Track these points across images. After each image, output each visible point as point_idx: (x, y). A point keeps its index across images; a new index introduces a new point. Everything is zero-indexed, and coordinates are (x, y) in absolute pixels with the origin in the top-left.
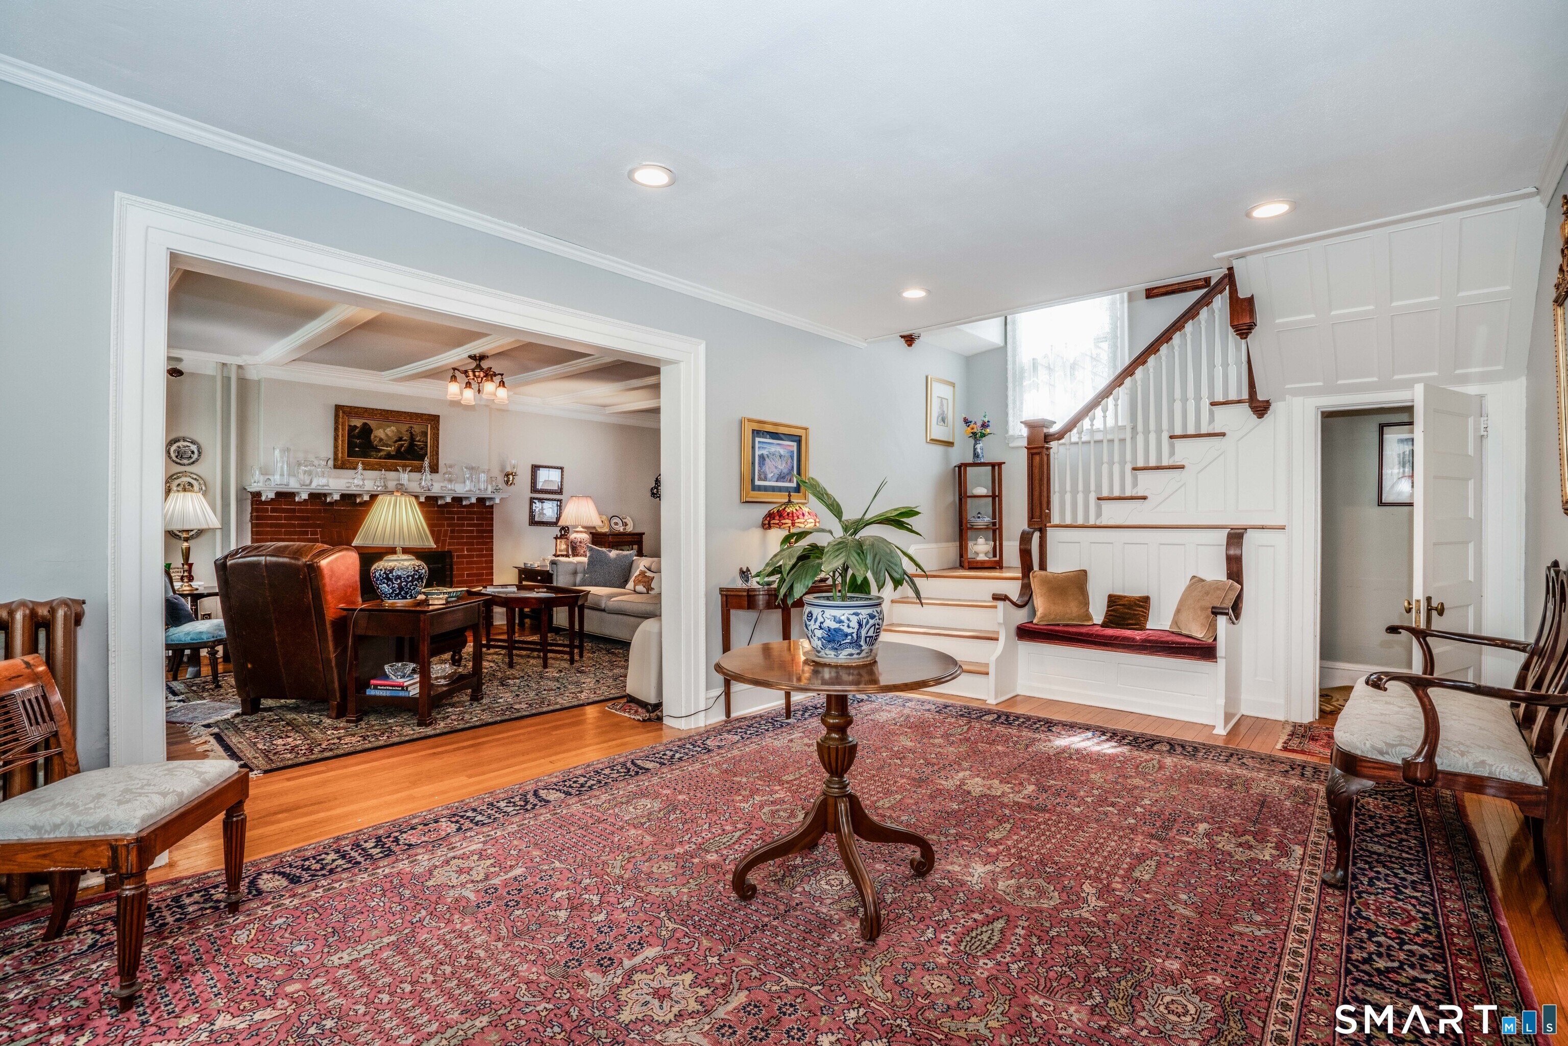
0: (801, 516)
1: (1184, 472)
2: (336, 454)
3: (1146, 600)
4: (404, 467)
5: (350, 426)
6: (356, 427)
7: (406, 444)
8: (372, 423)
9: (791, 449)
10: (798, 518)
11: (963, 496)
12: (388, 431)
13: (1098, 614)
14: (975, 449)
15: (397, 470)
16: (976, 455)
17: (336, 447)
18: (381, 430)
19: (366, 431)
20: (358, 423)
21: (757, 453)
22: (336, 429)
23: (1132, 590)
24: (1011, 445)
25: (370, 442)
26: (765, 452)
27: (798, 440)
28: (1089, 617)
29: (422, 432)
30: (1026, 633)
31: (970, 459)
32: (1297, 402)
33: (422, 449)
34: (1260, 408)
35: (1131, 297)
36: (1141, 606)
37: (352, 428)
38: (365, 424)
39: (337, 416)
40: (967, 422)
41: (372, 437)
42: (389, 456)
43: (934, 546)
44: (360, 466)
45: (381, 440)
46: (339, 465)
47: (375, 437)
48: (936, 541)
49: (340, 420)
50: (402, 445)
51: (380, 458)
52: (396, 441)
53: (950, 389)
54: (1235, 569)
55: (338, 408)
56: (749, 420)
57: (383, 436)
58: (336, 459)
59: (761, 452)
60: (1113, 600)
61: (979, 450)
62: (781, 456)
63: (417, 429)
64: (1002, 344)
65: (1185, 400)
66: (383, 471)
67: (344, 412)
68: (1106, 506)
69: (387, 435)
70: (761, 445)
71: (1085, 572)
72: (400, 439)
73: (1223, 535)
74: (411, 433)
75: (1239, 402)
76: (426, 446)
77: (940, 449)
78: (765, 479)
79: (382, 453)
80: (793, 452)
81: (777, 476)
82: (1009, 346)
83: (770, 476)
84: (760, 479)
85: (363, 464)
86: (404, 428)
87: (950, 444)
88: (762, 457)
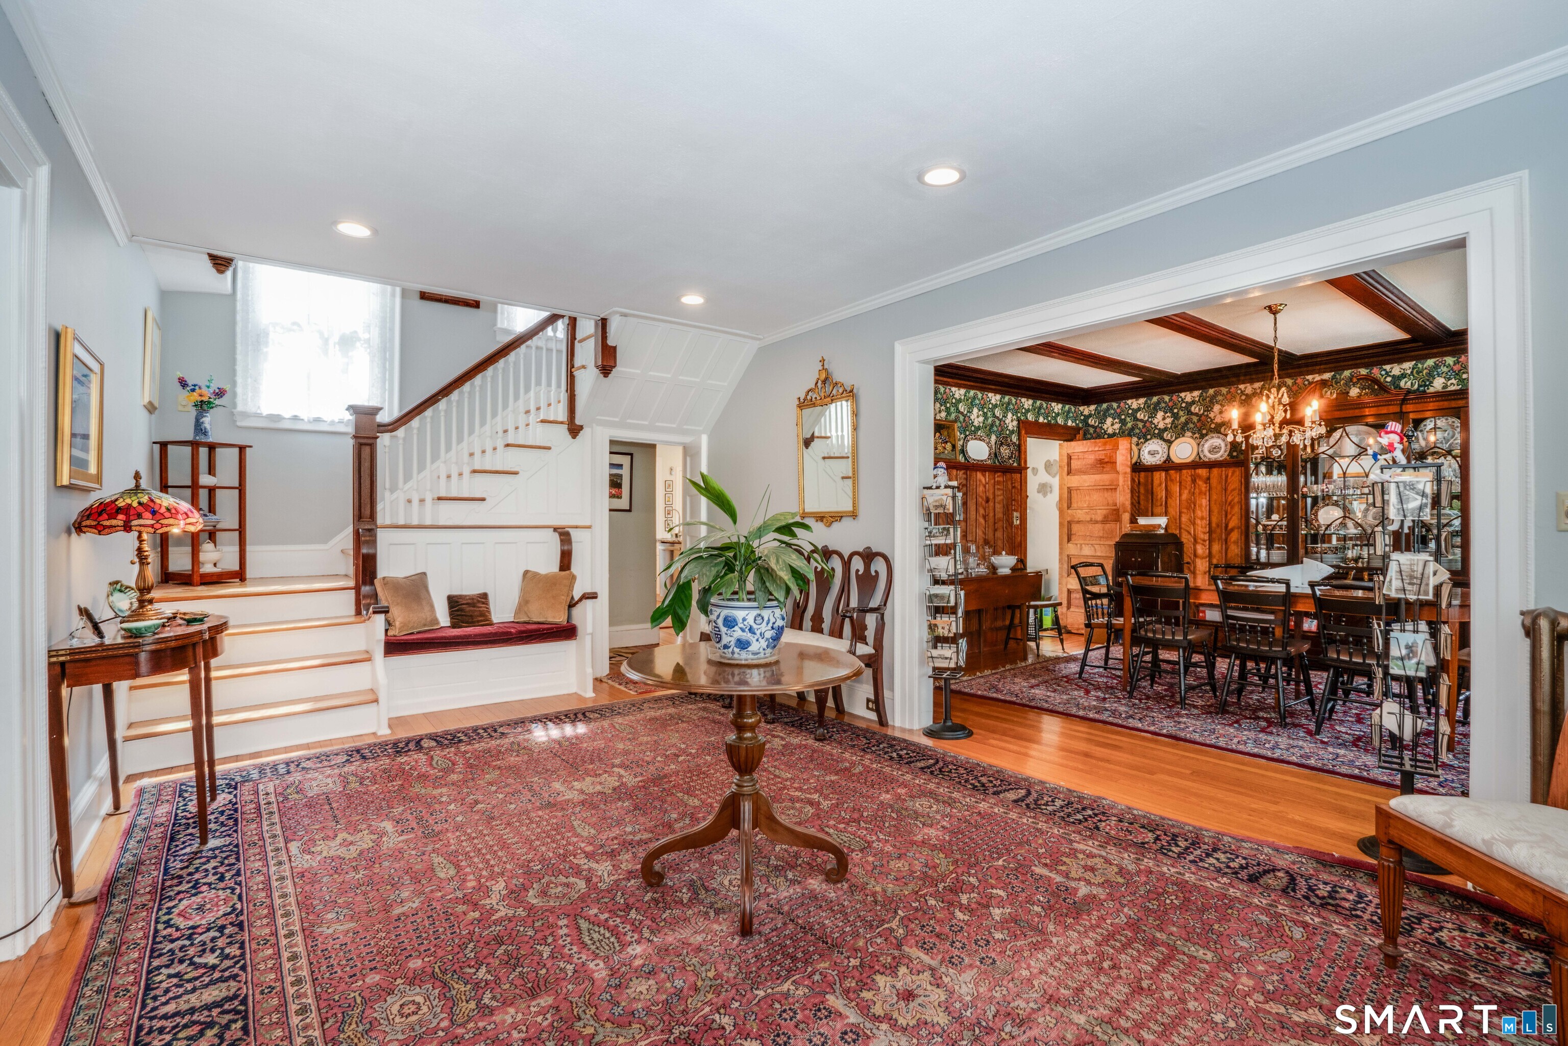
3: (485, 596)
13: (443, 618)
23: (468, 588)
24: (239, 424)
28: (435, 621)
30: (394, 647)
32: (599, 430)
34: (575, 430)
35: (405, 293)
75: (562, 423)
82: (239, 295)
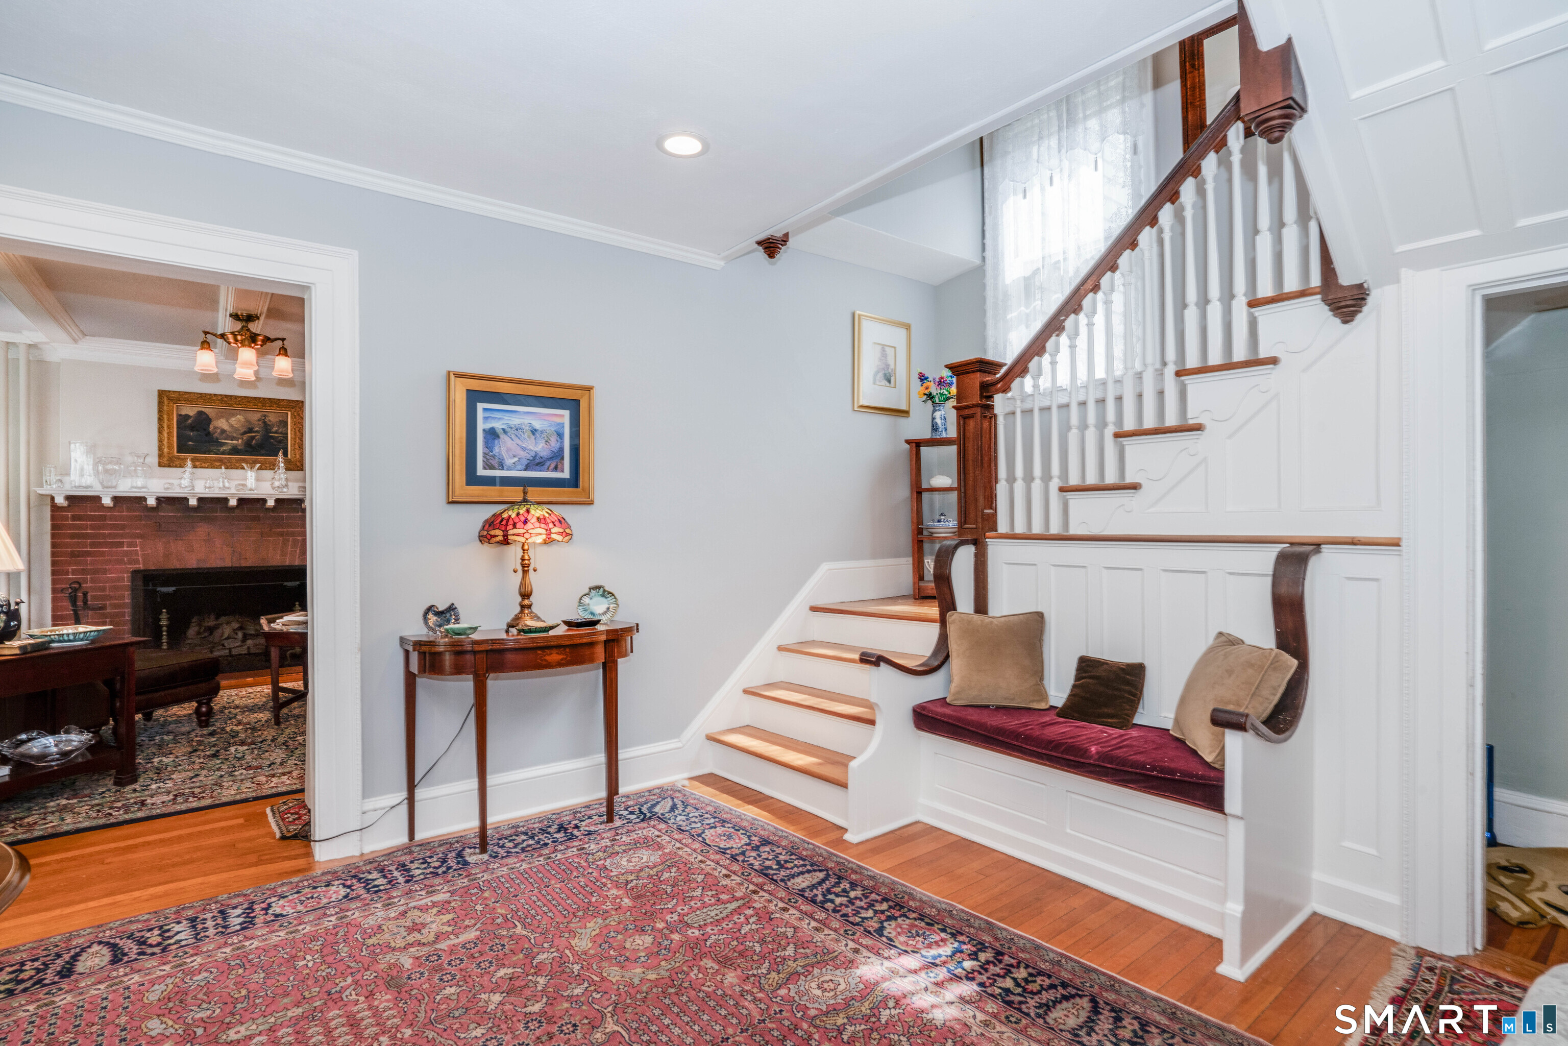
0: (519, 525)
1: (1203, 436)
2: (160, 449)
4: (252, 464)
5: (179, 416)
6: (187, 417)
7: (258, 437)
8: (209, 410)
9: (558, 420)
10: (515, 526)
11: (918, 491)
12: (233, 420)
14: (933, 419)
15: (243, 468)
16: (935, 428)
17: (160, 441)
18: (223, 420)
19: (202, 421)
20: (190, 411)
21: (481, 426)
22: (160, 419)
25: (208, 434)
26: (498, 425)
27: (573, 406)
29: (281, 422)
31: (927, 434)
33: (280, 442)
36: (1128, 683)
37: (182, 419)
38: (200, 413)
39: (160, 403)
40: (923, 378)
41: (211, 428)
42: (235, 451)
43: (870, 563)
44: (189, 463)
45: (223, 431)
46: (167, 461)
47: (216, 428)
48: (875, 556)
49: (165, 408)
50: (253, 438)
51: (223, 453)
52: (245, 433)
53: (903, 332)
54: (1290, 625)
55: (162, 394)
56: (458, 375)
57: (226, 427)
58: (161, 456)
59: (488, 426)
60: (1086, 666)
61: (939, 421)
62: (534, 431)
63: (272, 418)
64: (978, 261)
65: (1204, 301)
66: (223, 470)
67: (169, 399)
68: (1076, 501)
69: (231, 426)
70: (488, 414)
71: (1040, 615)
72: (250, 430)
73: (1266, 558)
74: (265, 423)
76: (287, 438)
77: (884, 420)
78: (501, 466)
79: (224, 448)
80: (562, 425)
81: (526, 462)
83: (509, 461)
84: (488, 466)
85: (193, 460)
86: (255, 417)
87: (904, 413)
88: (492, 434)
